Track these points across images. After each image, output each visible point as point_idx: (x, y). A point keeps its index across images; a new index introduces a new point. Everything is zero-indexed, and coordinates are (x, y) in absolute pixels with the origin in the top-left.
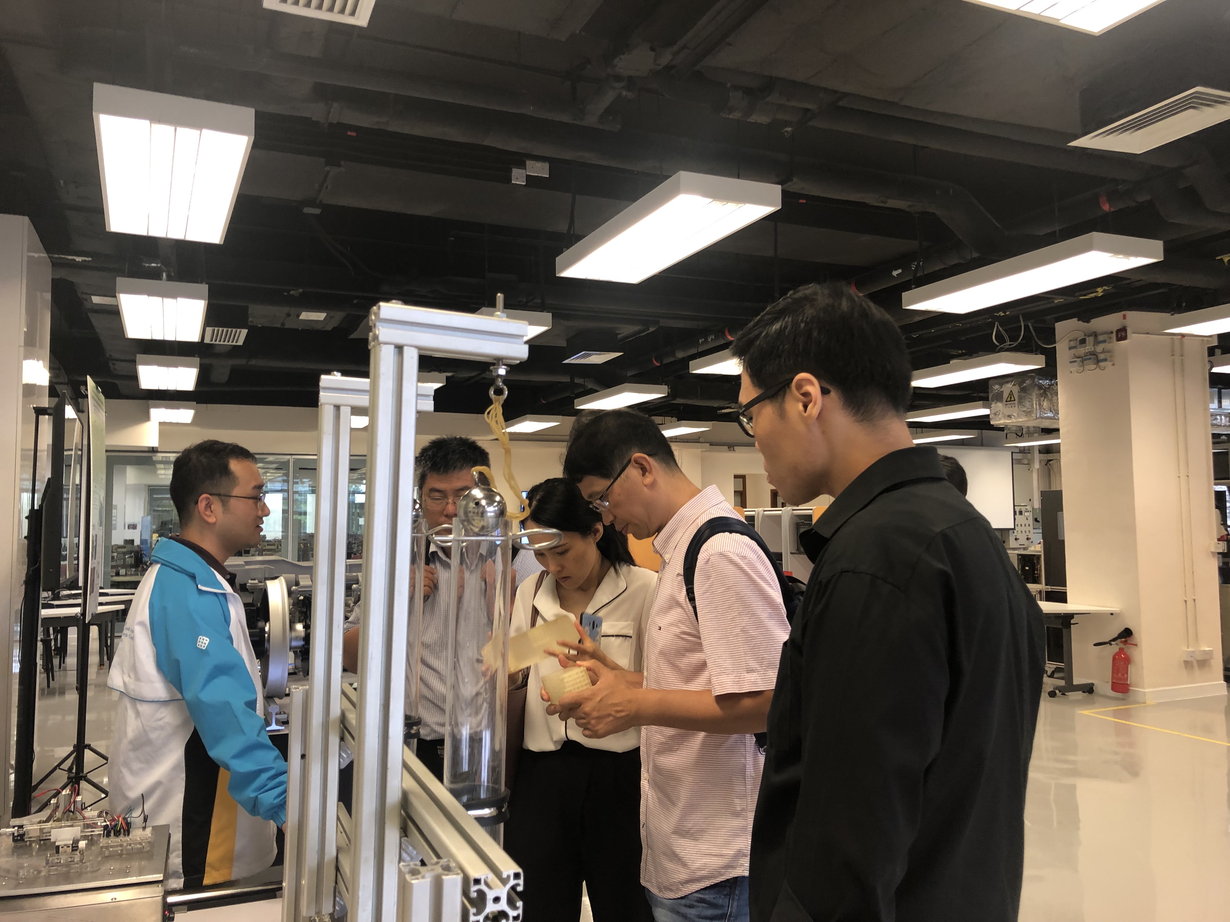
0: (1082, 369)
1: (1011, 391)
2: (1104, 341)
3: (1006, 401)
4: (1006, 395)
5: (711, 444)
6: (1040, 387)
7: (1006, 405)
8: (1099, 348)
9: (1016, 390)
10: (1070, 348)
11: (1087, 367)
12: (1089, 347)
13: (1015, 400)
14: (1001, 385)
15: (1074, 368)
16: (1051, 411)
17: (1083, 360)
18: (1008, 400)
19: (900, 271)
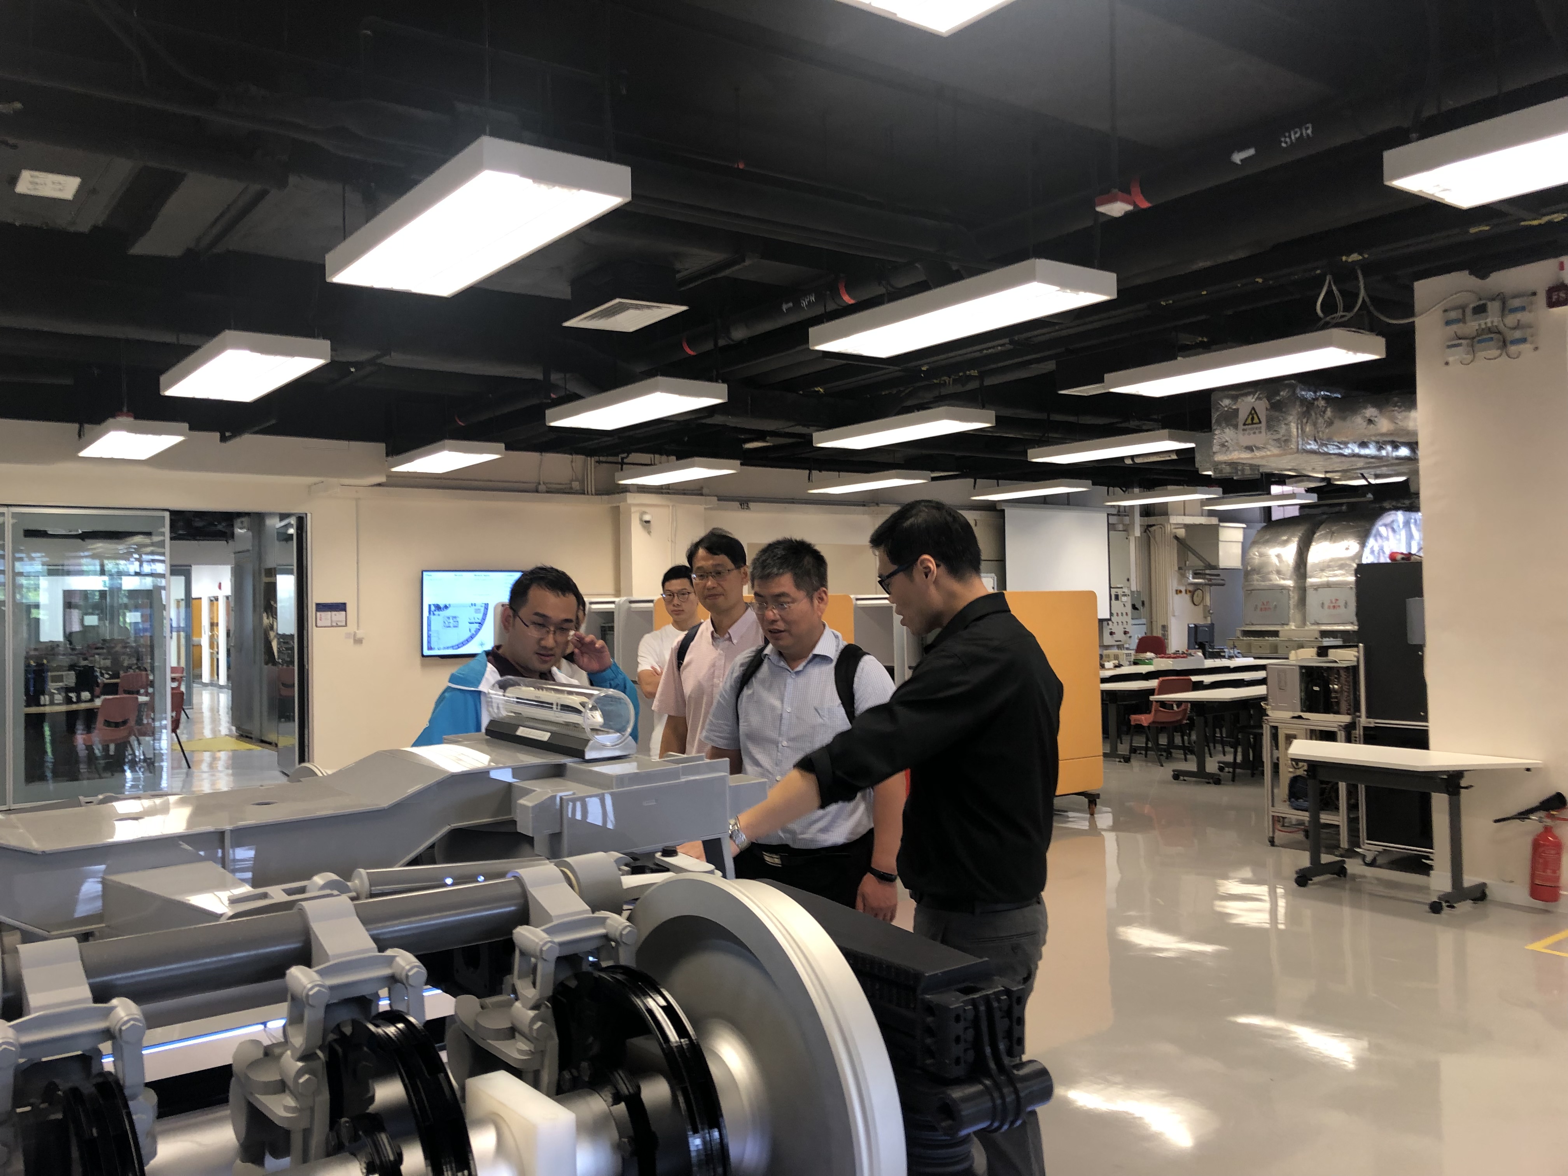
0: (1469, 357)
1: (1253, 408)
2: (1523, 309)
3: (1245, 424)
4: (1243, 414)
5: (720, 499)
6: (1303, 401)
7: (1244, 430)
8: (1511, 320)
9: (1262, 407)
10: (1448, 323)
11: (1481, 354)
12: (1492, 319)
13: (1260, 422)
14: (1235, 398)
15: (1456, 356)
16: (1315, 440)
17: (1475, 341)
18: (1247, 423)
19: (1251, 152)
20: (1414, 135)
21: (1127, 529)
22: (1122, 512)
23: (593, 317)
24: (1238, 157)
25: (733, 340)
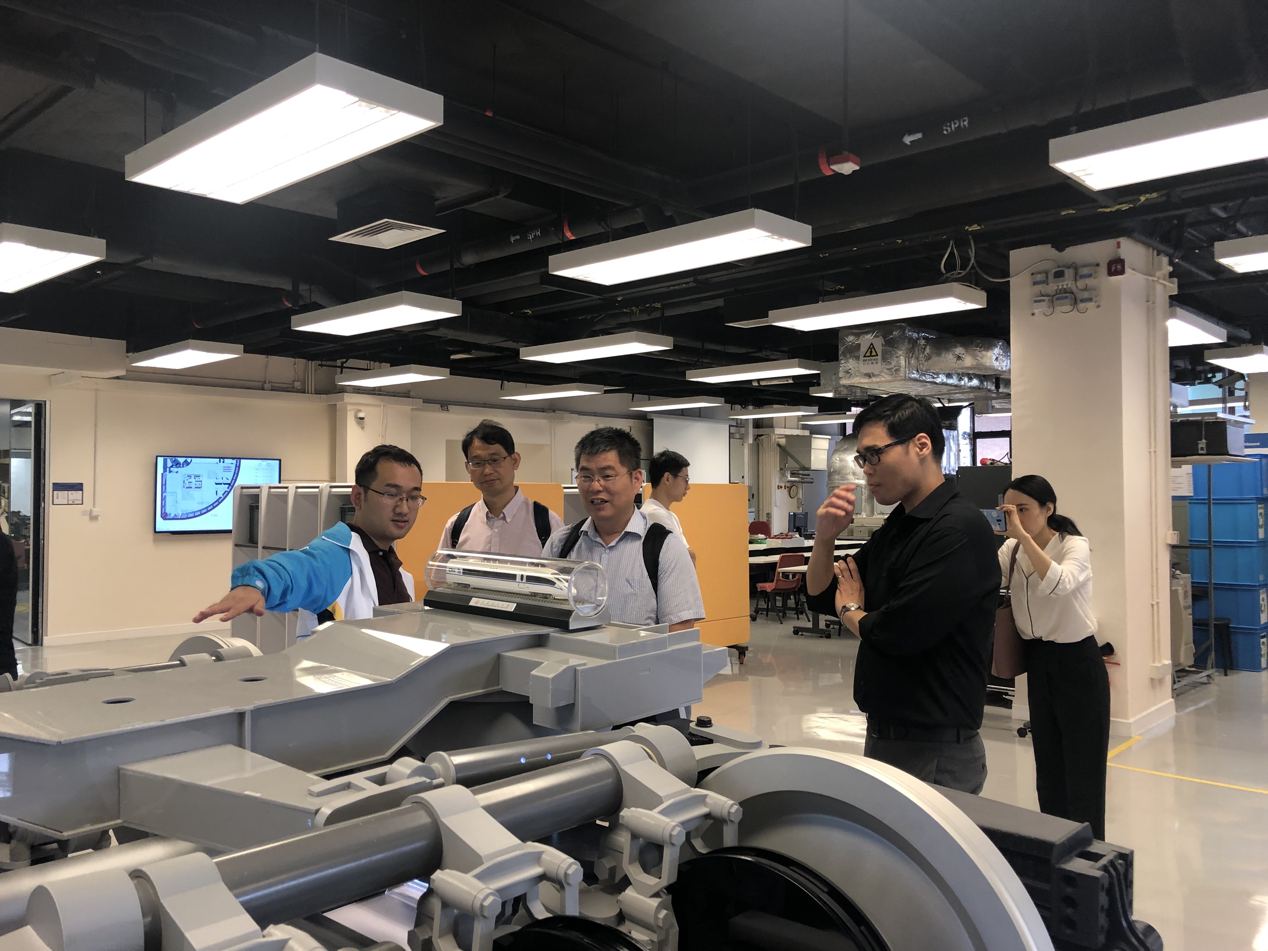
0: (1051, 310)
1: (872, 344)
2: (1090, 276)
3: (865, 356)
4: (864, 349)
5: (426, 401)
6: (910, 339)
7: (864, 361)
8: (1081, 284)
9: (879, 343)
10: (1035, 283)
11: (1058, 309)
12: (1067, 282)
13: (877, 355)
14: (858, 335)
15: (1039, 309)
16: (917, 371)
17: (1055, 298)
18: (866, 355)
19: (919, 136)
20: (1074, 128)
21: (743, 438)
22: (741, 424)
23: (357, 234)
24: (908, 140)
25: (462, 265)
